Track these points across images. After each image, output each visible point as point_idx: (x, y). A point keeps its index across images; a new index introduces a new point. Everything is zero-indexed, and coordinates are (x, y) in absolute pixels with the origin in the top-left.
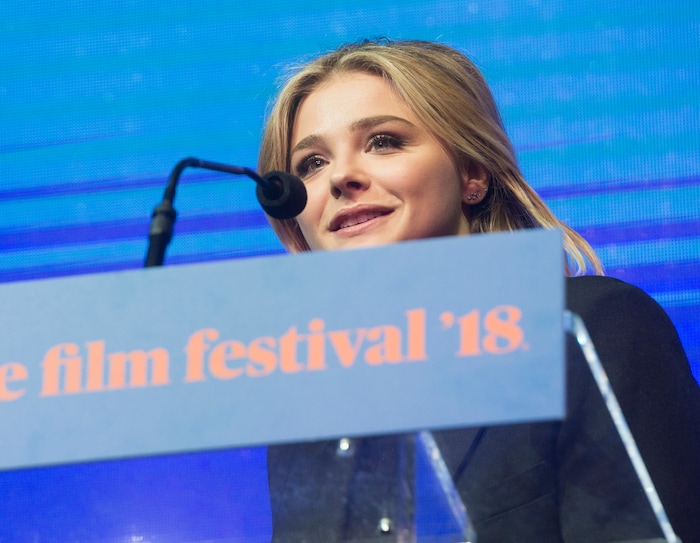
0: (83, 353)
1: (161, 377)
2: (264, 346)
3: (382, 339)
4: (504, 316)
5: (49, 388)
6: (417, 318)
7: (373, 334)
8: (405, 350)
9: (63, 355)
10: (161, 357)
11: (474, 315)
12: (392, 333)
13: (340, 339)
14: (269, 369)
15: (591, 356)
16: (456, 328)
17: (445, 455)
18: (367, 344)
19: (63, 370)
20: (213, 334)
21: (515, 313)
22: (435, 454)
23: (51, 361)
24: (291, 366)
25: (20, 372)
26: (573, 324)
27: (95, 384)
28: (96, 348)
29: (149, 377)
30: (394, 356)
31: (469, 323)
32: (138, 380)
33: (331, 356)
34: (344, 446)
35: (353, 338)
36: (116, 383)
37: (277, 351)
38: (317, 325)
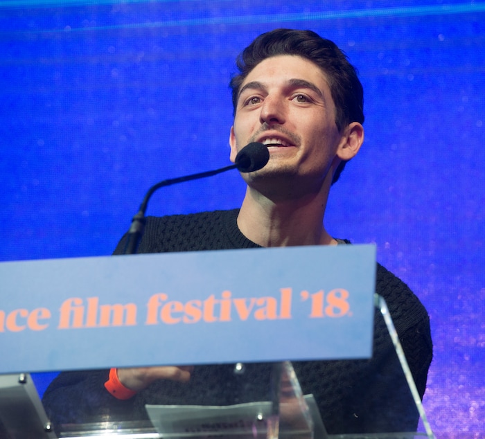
0: (85, 304)
1: (132, 321)
2: (195, 305)
3: (265, 305)
4: (338, 295)
5: (63, 324)
6: (286, 294)
7: (260, 301)
8: (278, 312)
9: (73, 305)
10: (132, 309)
11: (320, 294)
12: (271, 301)
13: (240, 303)
14: (197, 319)
15: (388, 321)
16: (309, 300)
17: (298, 376)
18: (256, 308)
19: (72, 314)
20: (164, 297)
21: (345, 294)
22: (293, 375)
23: (65, 308)
24: (209, 318)
25: (46, 314)
26: (379, 302)
27: (91, 323)
28: (93, 301)
29: (124, 321)
30: (272, 316)
31: (318, 297)
32: (118, 322)
33: (234, 313)
34: (239, 367)
35: (248, 304)
36: (104, 323)
37: (202, 309)
38: (227, 294)
